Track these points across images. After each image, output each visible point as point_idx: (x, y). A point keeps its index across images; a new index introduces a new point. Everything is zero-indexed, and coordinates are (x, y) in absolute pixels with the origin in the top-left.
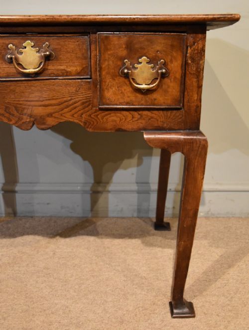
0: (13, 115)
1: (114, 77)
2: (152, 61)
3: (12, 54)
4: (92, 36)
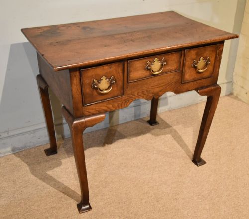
0: (145, 94)
1: (189, 68)
2: (205, 58)
3: (149, 66)
4: (183, 52)
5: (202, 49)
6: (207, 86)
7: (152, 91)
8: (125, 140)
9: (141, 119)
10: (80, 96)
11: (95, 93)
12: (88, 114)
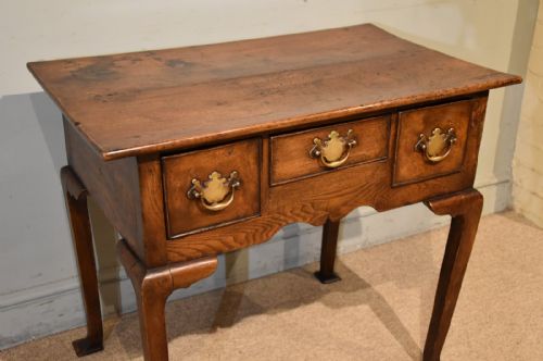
0: (308, 213)
1: (408, 152)
2: (444, 131)
3: (317, 149)
4: (394, 117)
5: (437, 109)
6: (451, 194)
7: (325, 205)
8: (263, 318)
9: (300, 268)
10: (162, 216)
11: (195, 210)
12: (177, 258)
